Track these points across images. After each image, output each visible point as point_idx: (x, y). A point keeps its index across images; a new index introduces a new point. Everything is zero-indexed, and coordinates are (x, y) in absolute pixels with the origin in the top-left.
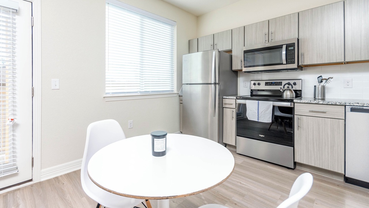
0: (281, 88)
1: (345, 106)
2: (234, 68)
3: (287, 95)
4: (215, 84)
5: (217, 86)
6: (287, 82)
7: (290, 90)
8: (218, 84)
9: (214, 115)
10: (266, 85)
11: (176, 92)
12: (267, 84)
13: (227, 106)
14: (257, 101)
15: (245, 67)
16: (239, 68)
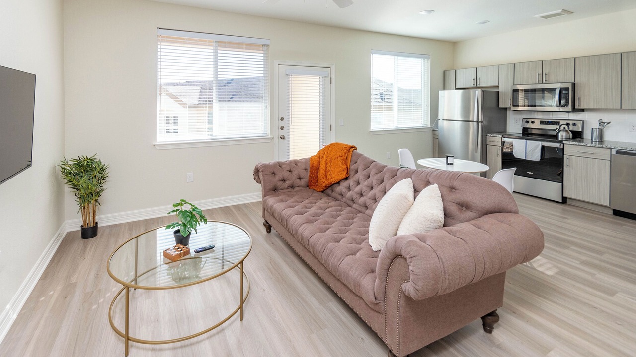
0: (557, 129)
1: (611, 149)
2: (501, 105)
3: (562, 136)
4: (478, 122)
5: (480, 124)
6: (565, 122)
7: (566, 131)
8: (481, 122)
9: (477, 151)
10: (540, 124)
11: (429, 127)
12: (542, 123)
13: (491, 144)
14: (525, 141)
15: (513, 106)
16: (507, 105)
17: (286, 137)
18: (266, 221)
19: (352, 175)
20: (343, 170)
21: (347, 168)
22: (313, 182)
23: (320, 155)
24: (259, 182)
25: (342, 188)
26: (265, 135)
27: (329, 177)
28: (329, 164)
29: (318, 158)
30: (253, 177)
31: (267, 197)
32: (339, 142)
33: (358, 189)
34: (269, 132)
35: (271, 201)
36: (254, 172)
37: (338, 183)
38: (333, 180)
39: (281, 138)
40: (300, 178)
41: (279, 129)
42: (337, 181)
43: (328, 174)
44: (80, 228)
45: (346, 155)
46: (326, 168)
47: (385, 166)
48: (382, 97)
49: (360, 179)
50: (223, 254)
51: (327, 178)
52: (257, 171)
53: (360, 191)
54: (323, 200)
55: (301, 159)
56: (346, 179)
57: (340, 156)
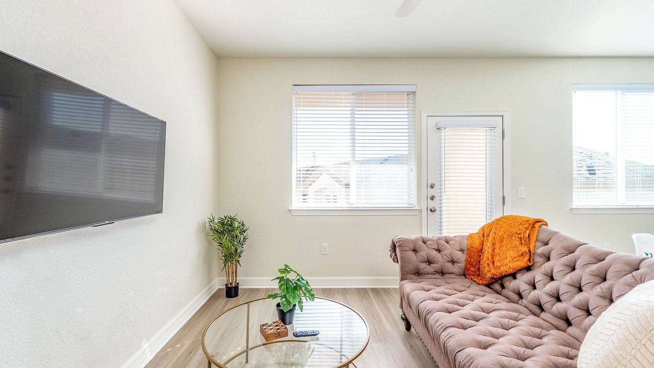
17: (438, 210)
18: (404, 314)
19: (538, 264)
20: (522, 255)
21: (530, 251)
22: (472, 269)
23: (484, 233)
24: (395, 260)
25: (521, 282)
26: (411, 206)
27: (497, 264)
28: (497, 246)
29: (481, 235)
30: (390, 253)
31: (403, 281)
32: (515, 214)
33: (551, 286)
34: (414, 201)
35: (409, 286)
36: (391, 247)
37: (514, 276)
38: (505, 269)
39: (431, 211)
40: (453, 262)
41: (429, 198)
42: (511, 271)
43: (496, 259)
44: (225, 287)
45: (528, 232)
46: (493, 250)
47: (608, 254)
48: (592, 171)
49: (555, 271)
50: (341, 345)
51: (494, 265)
52: (394, 247)
53: (555, 292)
54: (487, 298)
55: (455, 237)
56: (528, 269)
57: (517, 233)
